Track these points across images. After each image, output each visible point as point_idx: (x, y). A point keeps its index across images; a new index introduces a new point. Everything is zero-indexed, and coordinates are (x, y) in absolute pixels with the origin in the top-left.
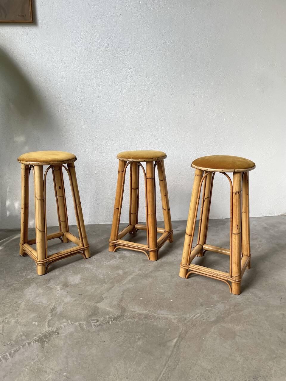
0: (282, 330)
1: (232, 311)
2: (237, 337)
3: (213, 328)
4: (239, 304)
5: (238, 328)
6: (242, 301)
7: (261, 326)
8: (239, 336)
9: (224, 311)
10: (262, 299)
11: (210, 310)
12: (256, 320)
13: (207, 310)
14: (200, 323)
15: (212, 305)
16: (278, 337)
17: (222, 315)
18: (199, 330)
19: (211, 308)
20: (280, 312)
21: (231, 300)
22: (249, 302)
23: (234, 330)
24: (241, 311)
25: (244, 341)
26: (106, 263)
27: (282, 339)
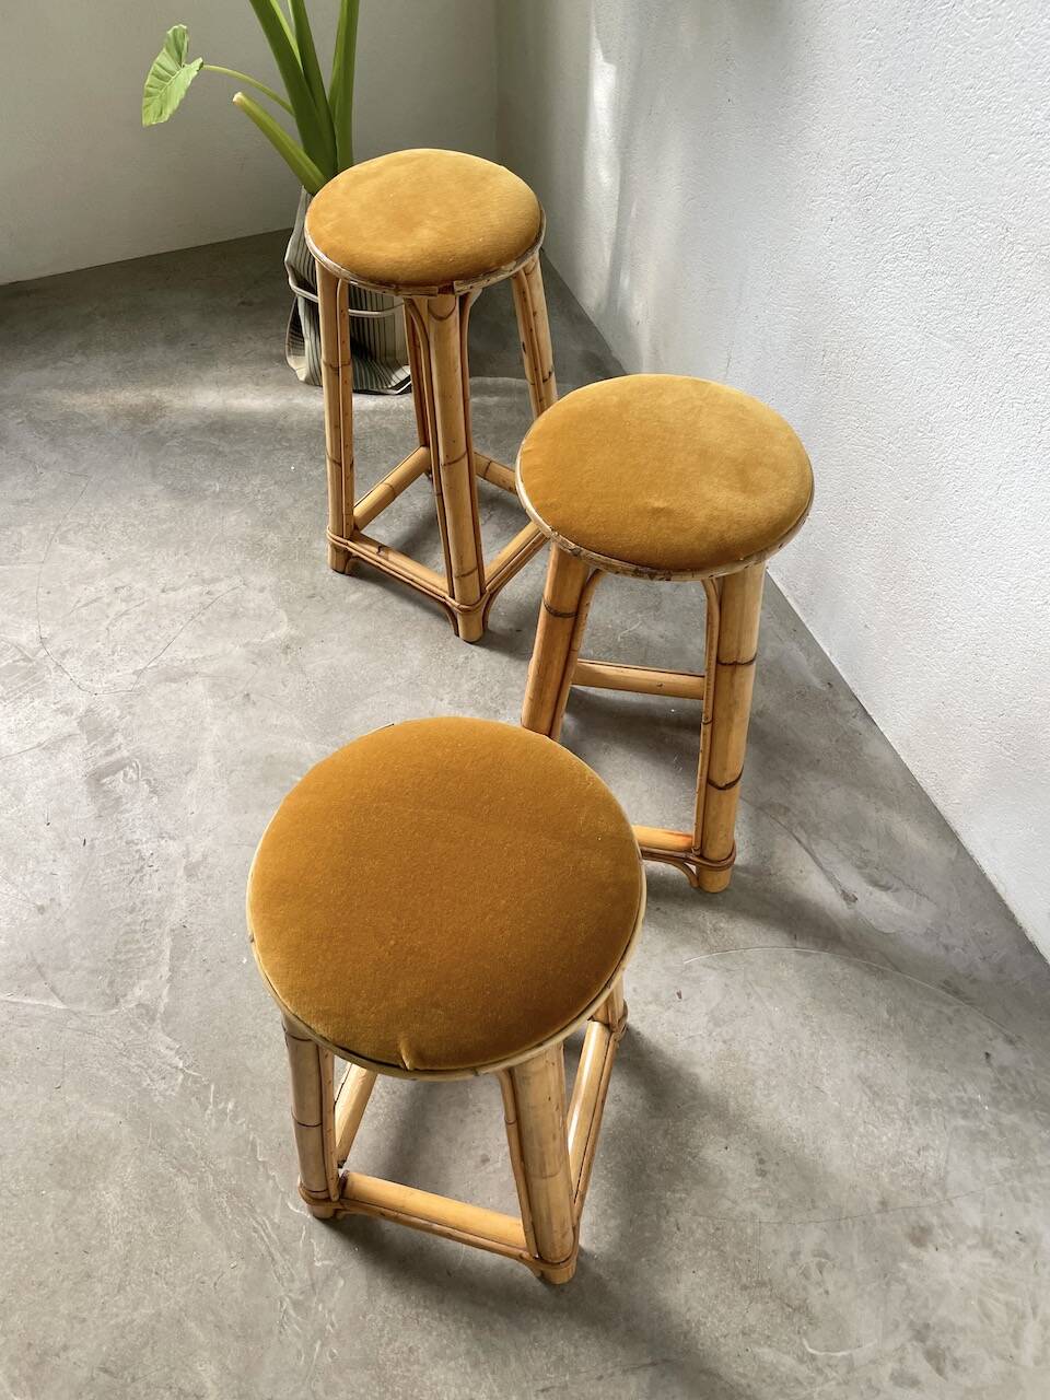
0: (106, 1371)
1: (201, 1180)
2: (65, 1195)
3: (112, 1114)
4: (252, 1210)
5: (110, 1197)
6: (273, 1224)
7: (121, 1288)
8: (71, 1203)
9: (199, 1152)
10: (291, 1312)
11: (207, 1097)
12: (157, 1273)
13: (207, 1087)
14: (136, 1070)
15: (236, 1107)
16: (65, 1348)
17: (176, 1144)
18: (98, 1069)
19: (216, 1104)
20: (209, 1385)
21: (268, 1177)
22: (270, 1254)
23: (101, 1186)
24: (208, 1218)
25: (49, 1219)
26: (446, 701)
27: (55, 1361)
